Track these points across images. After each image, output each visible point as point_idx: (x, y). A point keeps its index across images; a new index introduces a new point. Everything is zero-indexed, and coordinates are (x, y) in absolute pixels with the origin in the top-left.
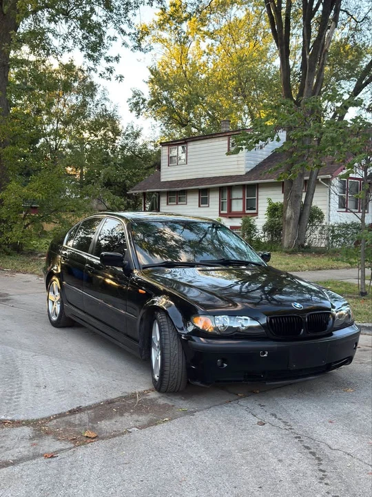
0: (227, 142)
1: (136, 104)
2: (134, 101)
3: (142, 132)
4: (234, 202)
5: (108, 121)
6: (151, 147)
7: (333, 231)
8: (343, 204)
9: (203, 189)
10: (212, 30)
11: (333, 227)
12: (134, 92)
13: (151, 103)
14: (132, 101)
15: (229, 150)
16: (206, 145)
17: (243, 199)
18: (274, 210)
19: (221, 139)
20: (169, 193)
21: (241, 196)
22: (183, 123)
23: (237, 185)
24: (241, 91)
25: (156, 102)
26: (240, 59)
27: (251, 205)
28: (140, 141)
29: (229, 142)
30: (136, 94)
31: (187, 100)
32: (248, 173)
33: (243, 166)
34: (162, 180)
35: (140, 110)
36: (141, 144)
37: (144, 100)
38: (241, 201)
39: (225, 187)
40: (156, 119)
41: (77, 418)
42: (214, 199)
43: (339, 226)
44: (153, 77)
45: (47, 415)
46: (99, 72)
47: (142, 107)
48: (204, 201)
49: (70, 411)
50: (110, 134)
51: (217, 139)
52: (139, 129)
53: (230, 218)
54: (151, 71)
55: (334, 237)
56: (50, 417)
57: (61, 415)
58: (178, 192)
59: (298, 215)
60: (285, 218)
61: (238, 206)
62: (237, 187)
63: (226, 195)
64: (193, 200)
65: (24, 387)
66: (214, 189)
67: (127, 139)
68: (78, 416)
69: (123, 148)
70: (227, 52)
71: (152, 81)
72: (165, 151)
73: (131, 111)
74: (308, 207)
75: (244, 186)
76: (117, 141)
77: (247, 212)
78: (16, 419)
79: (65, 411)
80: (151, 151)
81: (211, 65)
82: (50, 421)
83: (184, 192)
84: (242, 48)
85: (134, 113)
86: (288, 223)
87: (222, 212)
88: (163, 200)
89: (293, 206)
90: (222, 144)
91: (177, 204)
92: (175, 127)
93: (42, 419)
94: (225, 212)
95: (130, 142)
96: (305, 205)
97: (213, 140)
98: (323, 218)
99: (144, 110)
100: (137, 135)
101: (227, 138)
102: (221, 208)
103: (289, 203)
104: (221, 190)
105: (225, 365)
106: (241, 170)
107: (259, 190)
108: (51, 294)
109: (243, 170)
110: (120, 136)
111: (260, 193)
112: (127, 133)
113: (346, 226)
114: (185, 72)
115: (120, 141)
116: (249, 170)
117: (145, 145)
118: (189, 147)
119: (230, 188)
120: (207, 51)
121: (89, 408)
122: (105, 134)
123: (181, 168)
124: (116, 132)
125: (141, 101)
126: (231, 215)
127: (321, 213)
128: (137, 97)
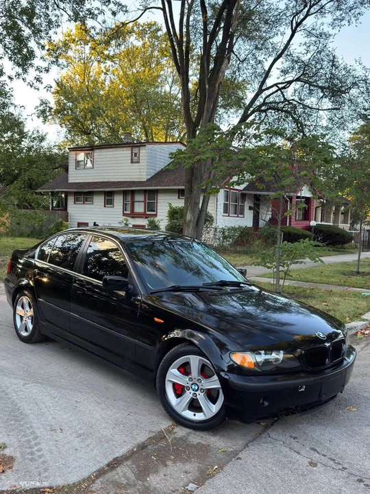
0: (130, 152)
1: (43, 112)
2: (41, 108)
3: (47, 136)
4: (136, 204)
5: (15, 124)
6: (56, 151)
7: (223, 233)
8: (226, 210)
9: (108, 192)
10: (112, 53)
11: (224, 229)
12: (42, 100)
13: (57, 112)
14: (39, 108)
15: (132, 159)
16: (110, 153)
17: (145, 202)
18: (173, 214)
19: (125, 149)
20: (76, 194)
21: (143, 200)
22: (86, 132)
23: (139, 190)
24: (136, 108)
25: (60, 111)
26: (136, 81)
27: (151, 207)
28: (45, 144)
29: (132, 153)
30: (43, 103)
31: (91, 112)
32: (148, 180)
33: (144, 174)
34: (70, 181)
35: (47, 117)
36: (46, 147)
37: (51, 108)
38: (143, 204)
39: (128, 191)
40: (62, 127)
41: (121, 474)
42: (118, 201)
43: (229, 229)
44: (59, 89)
45: (86, 474)
46: (28, 81)
47: (48, 114)
48: (109, 202)
49: (108, 465)
50: (16, 136)
51: (121, 149)
52: (44, 134)
53: (132, 217)
54: (58, 84)
55: (225, 237)
56: (90, 477)
57: (101, 473)
58: (85, 193)
59: (196, 219)
60: (185, 221)
61: (139, 208)
62: (139, 191)
63: (129, 198)
64: (99, 201)
65: (38, 432)
66: (118, 192)
67: (33, 142)
68: (119, 470)
69: (30, 149)
70: (125, 73)
71: (57, 92)
72: (72, 155)
73: (39, 117)
74: (204, 213)
75: (145, 191)
76: (22, 143)
77: (148, 213)
78: (54, 485)
79: (102, 465)
80: (56, 154)
81: (107, 83)
82: (93, 482)
83: (91, 193)
84: (137, 72)
85: (41, 119)
86: (188, 226)
87: (125, 212)
88: (71, 200)
89: (193, 212)
90: (126, 153)
91: (84, 203)
92: (78, 135)
93: (84, 480)
94: (129, 212)
95: (35, 144)
96: (201, 211)
97: (118, 149)
98: (213, 221)
99: (50, 117)
100: (42, 139)
101: (130, 149)
102: (125, 209)
103: (189, 208)
104: (125, 193)
105: (266, 404)
106: (142, 177)
107: (159, 195)
108: (19, 308)
109: (144, 177)
110: (26, 138)
111: (159, 198)
112: (33, 136)
113: (234, 229)
114: (87, 87)
115: (25, 143)
116: (149, 177)
117: (50, 149)
118: (95, 154)
119: (133, 192)
120: (104, 71)
121: (125, 458)
122: (12, 136)
123: (87, 172)
124: (23, 135)
125: (48, 109)
126: (134, 215)
127: (211, 217)
128: (44, 105)
